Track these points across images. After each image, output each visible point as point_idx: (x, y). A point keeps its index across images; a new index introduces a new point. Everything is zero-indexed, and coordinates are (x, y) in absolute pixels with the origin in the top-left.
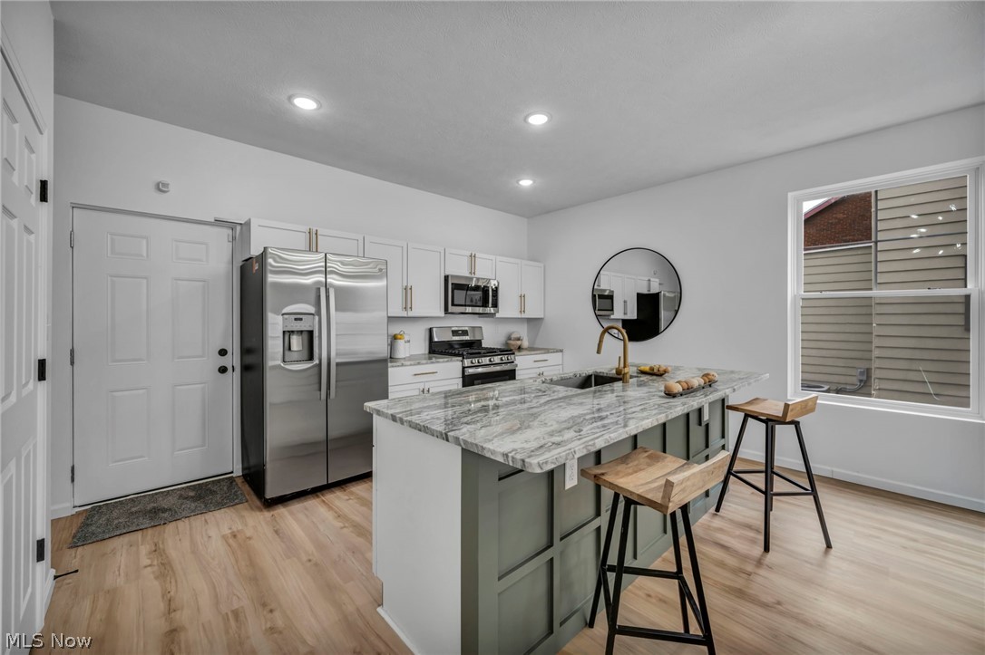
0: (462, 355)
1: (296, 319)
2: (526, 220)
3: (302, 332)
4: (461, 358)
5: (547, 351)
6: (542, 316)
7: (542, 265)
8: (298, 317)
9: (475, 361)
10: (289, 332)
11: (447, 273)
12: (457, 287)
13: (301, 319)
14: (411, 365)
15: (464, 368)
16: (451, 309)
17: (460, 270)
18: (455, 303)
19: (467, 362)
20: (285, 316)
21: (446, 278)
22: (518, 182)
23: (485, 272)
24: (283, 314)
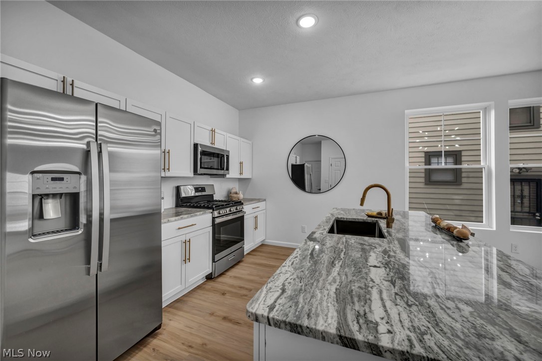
0: (211, 208)
1: (53, 179)
2: (238, 111)
3: (61, 195)
4: (211, 211)
5: (259, 200)
6: (250, 177)
7: (250, 142)
8: (58, 176)
9: (222, 212)
10: (40, 195)
11: (196, 142)
12: (204, 153)
13: (62, 179)
14: (176, 220)
15: (214, 218)
16: (199, 171)
17: (204, 140)
18: (202, 166)
19: (216, 214)
20: (36, 175)
21: (196, 146)
22: (252, 79)
23: (220, 144)
24: (33, 173)
